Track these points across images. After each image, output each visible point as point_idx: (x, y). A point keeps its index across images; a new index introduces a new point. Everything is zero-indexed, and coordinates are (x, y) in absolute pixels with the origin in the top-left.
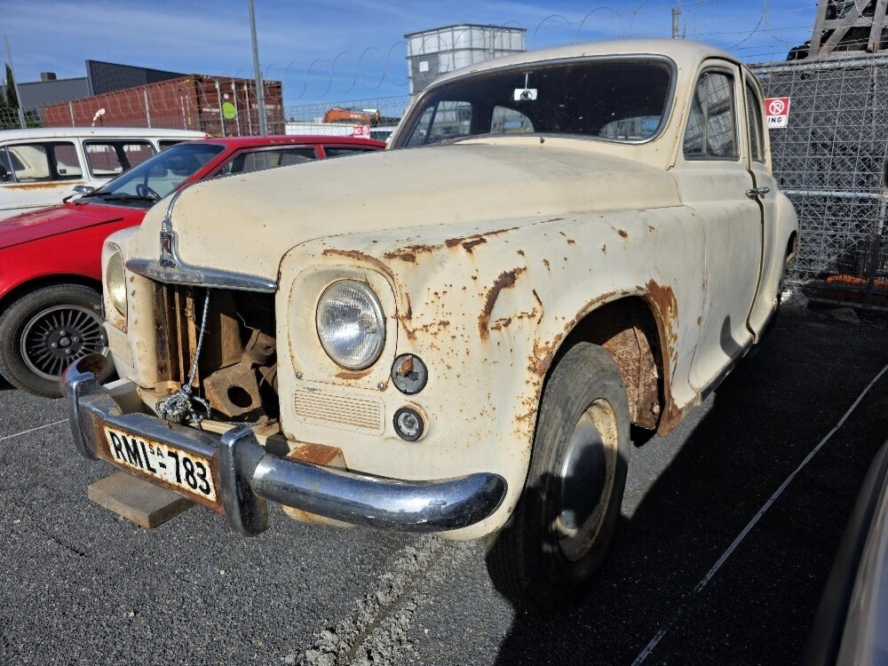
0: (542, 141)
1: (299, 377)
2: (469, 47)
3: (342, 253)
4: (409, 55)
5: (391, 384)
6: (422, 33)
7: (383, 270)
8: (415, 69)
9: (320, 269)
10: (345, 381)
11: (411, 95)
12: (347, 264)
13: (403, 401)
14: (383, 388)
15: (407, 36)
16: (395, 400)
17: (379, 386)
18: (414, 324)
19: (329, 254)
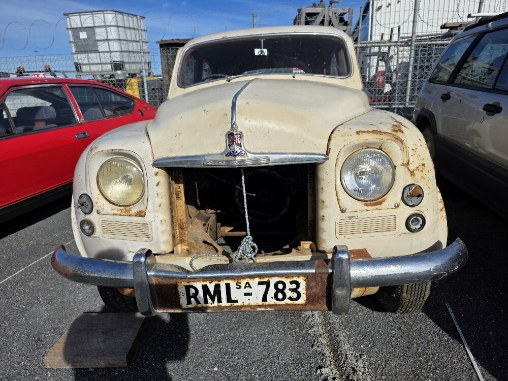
0: (294, 77)
1: (343, 211)
2: (116, 25)
3: (368, 132)
4: (69, 27)
5: (402, 204)
6: (79, 13)
7: (396, 139)
8: (76, 37)
9: (357, 143)
10: (374, 207)
11: (74, 53)
12: (372, 138)
13: (411, 211)
14: (396, 207)
15: (67, 15)
16: (406, 212)
17: (395, 206)
18: (412, 167)
19: (361, 133)
